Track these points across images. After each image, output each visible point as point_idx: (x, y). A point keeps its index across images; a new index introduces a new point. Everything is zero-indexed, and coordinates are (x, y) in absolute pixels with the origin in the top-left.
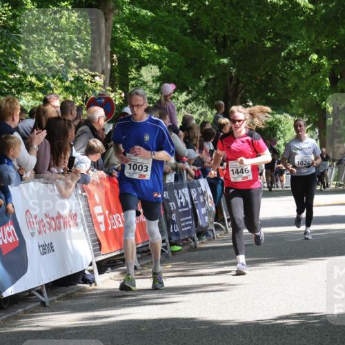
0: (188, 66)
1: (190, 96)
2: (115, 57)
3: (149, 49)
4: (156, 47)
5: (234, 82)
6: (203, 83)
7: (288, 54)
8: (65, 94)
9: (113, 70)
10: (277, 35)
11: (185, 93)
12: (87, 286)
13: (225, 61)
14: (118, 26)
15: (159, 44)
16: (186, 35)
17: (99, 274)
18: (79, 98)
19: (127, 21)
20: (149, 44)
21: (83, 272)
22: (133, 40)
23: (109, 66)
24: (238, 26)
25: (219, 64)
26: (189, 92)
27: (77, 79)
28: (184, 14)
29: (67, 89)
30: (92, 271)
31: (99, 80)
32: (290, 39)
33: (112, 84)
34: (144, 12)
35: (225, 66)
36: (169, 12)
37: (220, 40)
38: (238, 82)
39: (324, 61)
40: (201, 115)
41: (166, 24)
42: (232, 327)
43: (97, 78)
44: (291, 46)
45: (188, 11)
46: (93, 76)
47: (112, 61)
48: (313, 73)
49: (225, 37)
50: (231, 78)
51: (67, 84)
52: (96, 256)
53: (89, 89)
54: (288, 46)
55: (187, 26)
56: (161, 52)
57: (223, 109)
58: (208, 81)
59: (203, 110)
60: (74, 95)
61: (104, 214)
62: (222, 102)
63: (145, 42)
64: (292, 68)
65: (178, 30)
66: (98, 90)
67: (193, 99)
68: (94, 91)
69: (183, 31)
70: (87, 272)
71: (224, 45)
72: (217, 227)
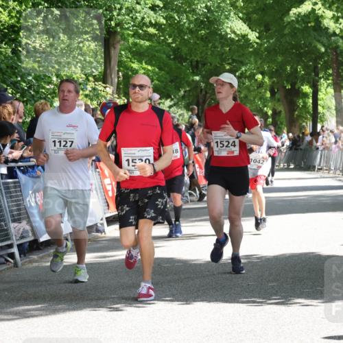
0: (172, 81)
1: (172, 103)
2: (120, 74)
3: (144, 69)
4: (149, 68)
5: (204, 93)
6: (182, 92)
7: (241, 74)
8: (85, 99)
9: (119, 83)
10: (234, 61)
11: (169, 100)
12: (99, 234)
13: (197, 78)
14: (123, 53)
15: (152, 65)
16: (171, 59)
17: (108, 225)
18: (95, 102)
19: (129, 49)
20: (144, 65)
21: (96, 225)
22: (133, 63)
23: (116, 80)
24: (207, 54)
25: (193, 80)
26: (172, 99)
27: (94, 89)
28: (169, 45)
29: (86, 96)
30: (102, 224)
31: (109, 90)
32: (243, 64)
33: (118, 93)
34: (142, 42)
35: (197, 82)
36: (159, 43)
37: (194, 63)
38: (206, 93)
39: (266, 80)
40: (180, 115)
41: (157, 51)
42: (200, 265)
43: (107, 89)
44: (243, 69)
45: (172, 43)
46: (105, 87)
47: (119, 77)
48: (258, 88)
49: (197, 61)
50: (201, 90)
51: (87, 92)
52: (105, 213)
53: (103, 96)
54: (240, 68)
55: (171, 53)
56: (153, 71)
57: (196, 111)
58: (185, 92)
59: (182, 112)
60: (92, 100)
61: (111, 184)
62: (196, 107)
63: (142, 64)
64: (244, 84)
65: (164, 56)
66: (109, 97)
67: (174, 105)
68: (105, 98)
69: (169, 57)
70: (99, 225)
71: (197, 67)
72: (190, 194)
